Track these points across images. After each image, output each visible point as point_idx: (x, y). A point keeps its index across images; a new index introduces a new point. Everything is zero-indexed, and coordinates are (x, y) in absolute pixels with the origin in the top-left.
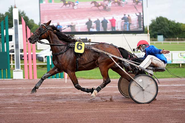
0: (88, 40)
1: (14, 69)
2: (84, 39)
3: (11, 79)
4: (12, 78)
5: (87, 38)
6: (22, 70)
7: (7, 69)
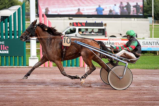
0: (104, 24)
1: (30, 57)
2: (100, 23)
3: (27, 67)
4: (28, 65)
5: (103, 22)
6: (37, 58)
7: (23, 57)
